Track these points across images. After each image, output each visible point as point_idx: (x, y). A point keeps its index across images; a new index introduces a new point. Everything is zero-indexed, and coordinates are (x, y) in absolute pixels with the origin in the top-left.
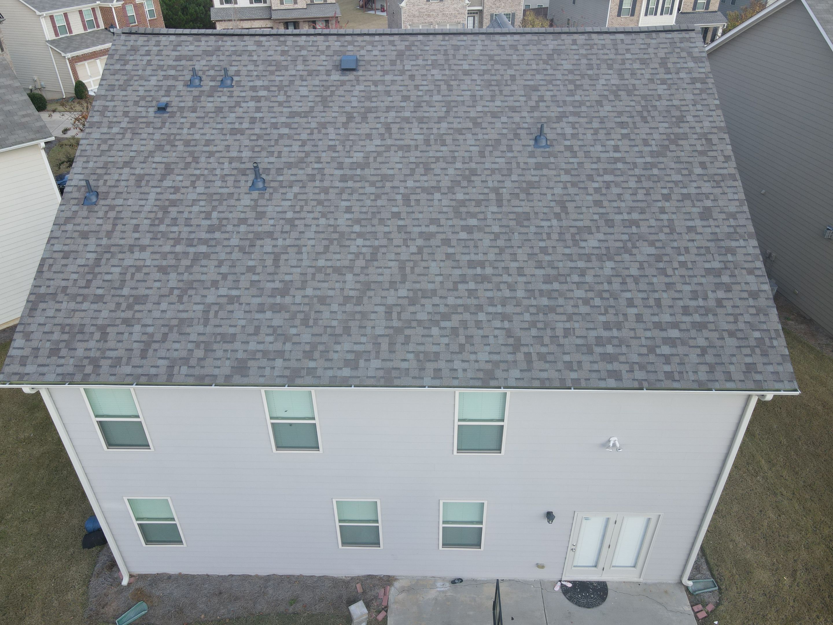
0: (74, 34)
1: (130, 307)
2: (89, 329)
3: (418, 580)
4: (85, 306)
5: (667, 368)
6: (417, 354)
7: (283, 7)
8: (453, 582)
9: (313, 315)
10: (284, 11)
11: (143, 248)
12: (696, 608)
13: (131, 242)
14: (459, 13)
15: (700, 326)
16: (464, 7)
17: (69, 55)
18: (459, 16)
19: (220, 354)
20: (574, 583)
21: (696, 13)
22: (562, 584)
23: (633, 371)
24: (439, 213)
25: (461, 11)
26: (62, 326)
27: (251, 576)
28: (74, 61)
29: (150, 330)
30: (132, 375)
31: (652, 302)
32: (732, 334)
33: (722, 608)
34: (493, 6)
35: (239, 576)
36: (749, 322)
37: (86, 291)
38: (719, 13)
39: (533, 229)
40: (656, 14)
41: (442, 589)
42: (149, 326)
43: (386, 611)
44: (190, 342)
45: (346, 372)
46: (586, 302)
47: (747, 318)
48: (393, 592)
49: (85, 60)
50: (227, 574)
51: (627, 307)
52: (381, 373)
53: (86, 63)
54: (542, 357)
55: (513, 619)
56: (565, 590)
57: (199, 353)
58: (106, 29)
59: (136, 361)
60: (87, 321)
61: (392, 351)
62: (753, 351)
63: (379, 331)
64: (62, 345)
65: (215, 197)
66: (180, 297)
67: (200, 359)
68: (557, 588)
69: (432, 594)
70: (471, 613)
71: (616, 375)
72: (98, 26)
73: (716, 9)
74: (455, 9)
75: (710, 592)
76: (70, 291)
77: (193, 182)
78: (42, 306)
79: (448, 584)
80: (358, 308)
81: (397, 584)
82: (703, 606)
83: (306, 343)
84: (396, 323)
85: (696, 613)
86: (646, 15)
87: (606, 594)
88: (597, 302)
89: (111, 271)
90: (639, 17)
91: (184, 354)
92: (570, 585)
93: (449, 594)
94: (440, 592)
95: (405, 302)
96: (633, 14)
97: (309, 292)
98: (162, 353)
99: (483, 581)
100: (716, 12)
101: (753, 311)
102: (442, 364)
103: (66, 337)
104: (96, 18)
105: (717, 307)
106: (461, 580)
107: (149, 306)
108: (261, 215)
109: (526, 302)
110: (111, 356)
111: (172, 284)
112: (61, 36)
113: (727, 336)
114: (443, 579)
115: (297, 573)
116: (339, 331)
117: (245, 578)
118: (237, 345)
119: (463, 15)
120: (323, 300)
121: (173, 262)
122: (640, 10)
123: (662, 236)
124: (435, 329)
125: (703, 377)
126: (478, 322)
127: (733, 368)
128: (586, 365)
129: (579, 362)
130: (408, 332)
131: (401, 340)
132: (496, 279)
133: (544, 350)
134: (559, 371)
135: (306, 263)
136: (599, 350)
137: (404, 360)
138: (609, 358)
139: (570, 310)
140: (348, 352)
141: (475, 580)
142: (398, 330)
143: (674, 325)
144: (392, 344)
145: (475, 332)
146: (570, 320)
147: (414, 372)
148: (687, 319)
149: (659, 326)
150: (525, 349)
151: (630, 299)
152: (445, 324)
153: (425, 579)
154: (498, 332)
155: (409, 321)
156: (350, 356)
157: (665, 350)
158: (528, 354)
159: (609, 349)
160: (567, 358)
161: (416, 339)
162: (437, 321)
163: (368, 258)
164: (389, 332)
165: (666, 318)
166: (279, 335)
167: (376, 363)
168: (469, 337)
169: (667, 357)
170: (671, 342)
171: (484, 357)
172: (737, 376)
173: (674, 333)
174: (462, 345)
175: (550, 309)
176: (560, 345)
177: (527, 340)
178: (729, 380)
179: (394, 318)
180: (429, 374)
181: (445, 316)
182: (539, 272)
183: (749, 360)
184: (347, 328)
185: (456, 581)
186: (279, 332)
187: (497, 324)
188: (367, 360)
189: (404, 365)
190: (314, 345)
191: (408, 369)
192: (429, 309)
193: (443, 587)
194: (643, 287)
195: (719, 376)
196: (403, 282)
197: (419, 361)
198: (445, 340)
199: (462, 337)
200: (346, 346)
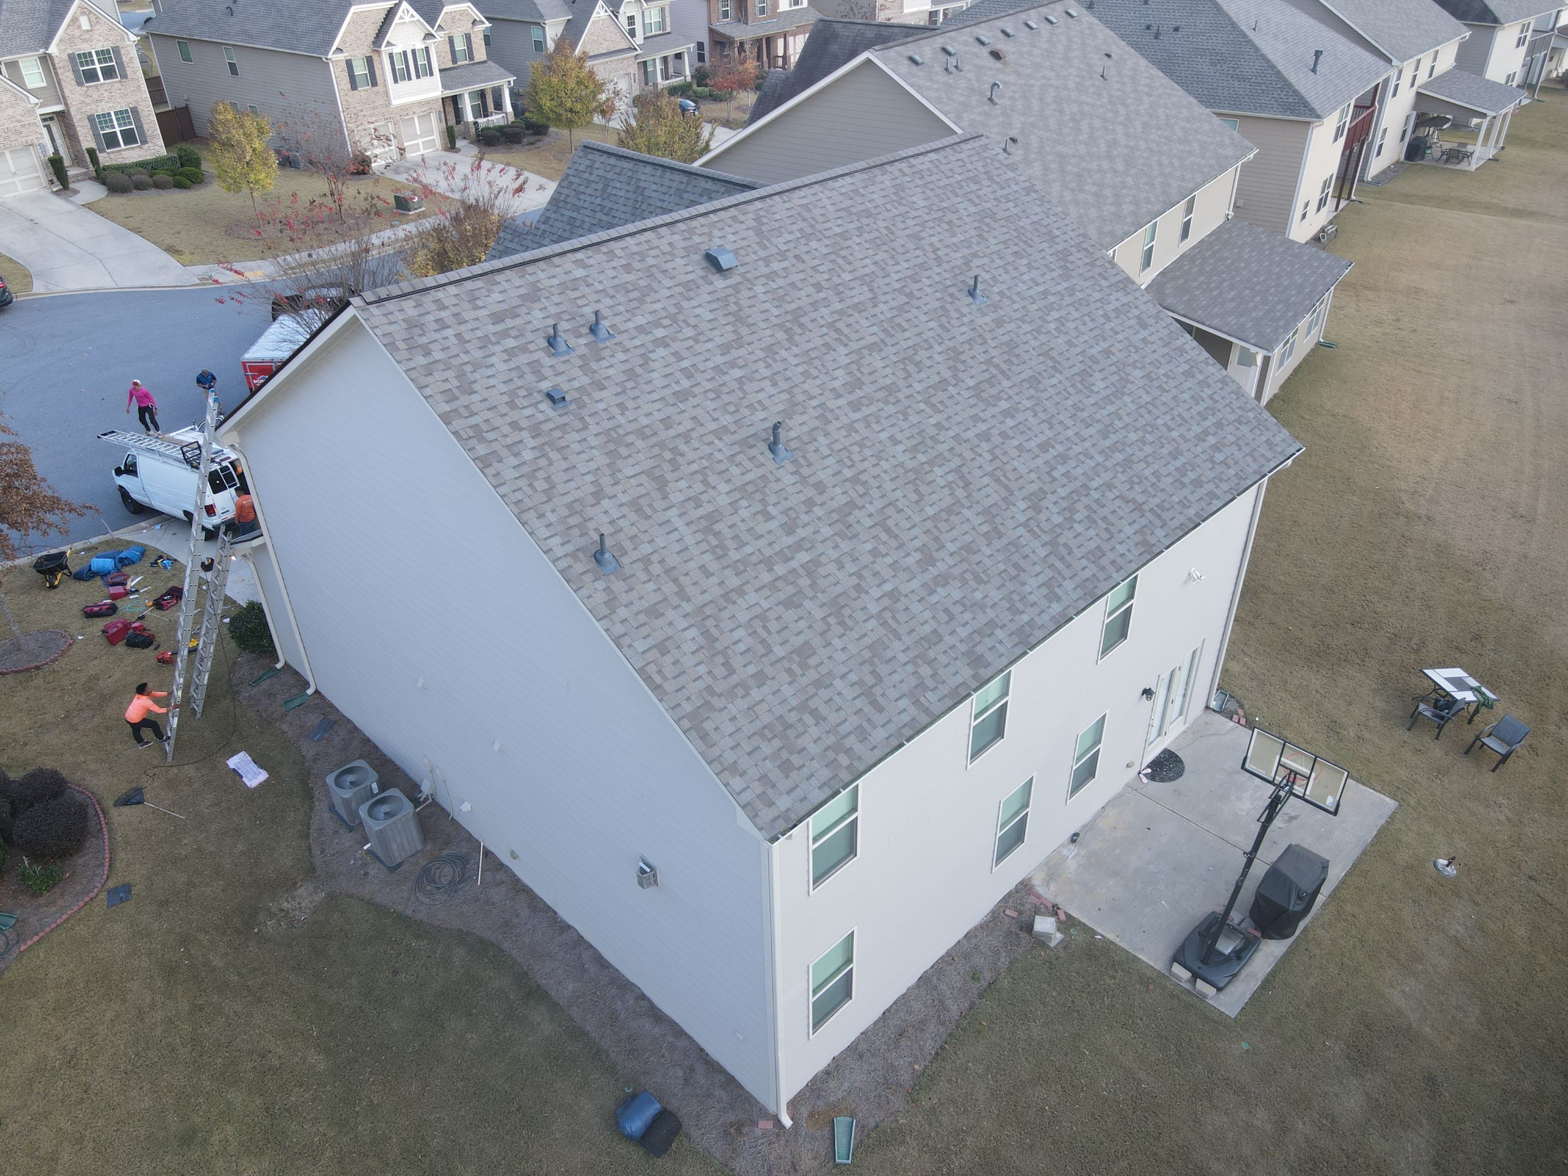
1: (804, 666)
2: (793, 717)
3: (1045, 864)
4: (756, 694)
5: (1232, 472)
6: (1085, 556)
8: (1073, 841)
9: (978, 569)
11: (740, 591)
12: (1235, 719)
13: (719, 591)
14: (24, 126)
16: (31, 112)
18: (25, 131)
19: (943, 659)
20: (1150, 766)
21: (459, 67)
22: (1144, 775)
23: (1218, 487)
24: (970, 407)
25: (26, 120)
26: (759, 733)
29: (853, 677)
30: (891, 735)
31: (1178, 420)
32: (1239, 421)
33: (1246, 707)
34: (87, 100)
36: (1240, 406)
37: (735, 679)
38: (490, 63)
39: (1052, 391)
40: (410, 79)
41: (1073, 854)
42: (847, 674)
43: (1060, 908)
44: (904, 665)
45: (1056, 608)
46: (1143, 441)
47: (1236, 403)
48: (1041, 891)
51: (1169, 432)
52: (1080, 592)
54: (1162, 507)
55: (1149, 829)
56: (1152, 777)
57: (925, 671)
59: (879, 719)
60: (778, 711)
61: (1069, 566)
62: (1260, 430)
63: (1042, 552)
64: (784, 754)
65: (750, 489)
66: (841, 623)
67: (933, 676)
68: (1145, 780)
69: (1072, 865)
70: (1118, 851)
71: (1212, 495)
73: (484, 58)
74: (11, 118)
75: (1228, 701)
76: (720, 687)
77: (705, 482)
78: (708, 726)
79: (1072, 846)
80: (1005, 541)
81: (1036, 882)
82: (1237, 715)
83: (1001, 600)
84: (1046, 538)
85: (1239, 723)
86: (396, 81)
87: (1176, 757)
88: (1150, 438)
89: (736, 639)
90: (385, 86)
91: (913, 681)
92: (1149, 771)
93: (1083, 853)
94: (1074, 857)
95: (1030, 513)
96: (374, 84)
97: (952, 547)
98: (892, 694)
99: (1092, 819)
100: (485, 62)
102: (1111, 555)
103: (777, 743)
105: (1213, 402)
106: (1076, 835)
107: (823, 653)
108: (820, 487)
109: (1109, 464)
110: (848, 731)
111: (819, 614)
113: (1238, 425)
114: (1062, 845)
115: (942, 952)
116: (1013, 572)
118: (949, 640)
119: (33, 128)
120: (969, 548)
121: (790, 590)
122: (383, 74)
123: (1135, 357)
124: (1076, 526)
125: (1255, 466)
126: (1097, 501)
127: (1262, 450)
128: (1190, 497)
129: (1185, 498)
130: (1061, 540)
131: (1064, 551)
132: (1071, 453)
133: (1157, 501)
134: (1181, 513)
135: (917, 519)
136: (1186, 480)
137: (1084, 569)
138: (1198, 483)
139: (1141, 455)
140: (1039, 587)
141: (1084, 826)
142: (1053, 543)
143: (1206, 433)
144: (1062, 559)
145: (1104, 512)
146: (1148, 464)
147: (1102, 576)
148: (1208, 423)
149: (1201, 438)
150: (1146, 507)
151: (1165, 424)
152: (1078, 517)
153: (1049, 859)
154: (1117, 502)
155: (1052, 530)
156: (1044, 591)
157: (1219, 457)
158: (1151, 510)
159: (1192, 475)
160: (1175, 499)
161: (1073, 544)
162: (1071, 517)
163: (962, 484)
164: (1048, 549)
165: (1197, 430)
166: (971, 606)
167: (1069, 585)
168: (1104, 519)
169: (1224, 462)
170: (1216, 448)
171: (1129, 531)
172: (1269, 455)
173: (1212, 440)
174: (1106, 529)
175: (1128, 462)
176: (1162, 490)
177: (1140, 499)
178: (1269, 460)
179: (1039, 533)
180: (1111, 569)
181: (1072, 509)
182: (1092, 431)
183: (1264, 438)
184: (1016, 565)
185: (1074, 838)
186: (968, 604)
187: (1110, 496)
188: (1060, 586)
189: (1088, 573)
190: (1008, 598)
191: (1094, 575)
192: (1055, 509)
193: (1071, 852)
194: (1164, 409)
195: (1262, 461)
196: (1012, 494)
197: (1093, 562)
198: (1092, 532)
199: (1100, 522)
200: (1033, 583)
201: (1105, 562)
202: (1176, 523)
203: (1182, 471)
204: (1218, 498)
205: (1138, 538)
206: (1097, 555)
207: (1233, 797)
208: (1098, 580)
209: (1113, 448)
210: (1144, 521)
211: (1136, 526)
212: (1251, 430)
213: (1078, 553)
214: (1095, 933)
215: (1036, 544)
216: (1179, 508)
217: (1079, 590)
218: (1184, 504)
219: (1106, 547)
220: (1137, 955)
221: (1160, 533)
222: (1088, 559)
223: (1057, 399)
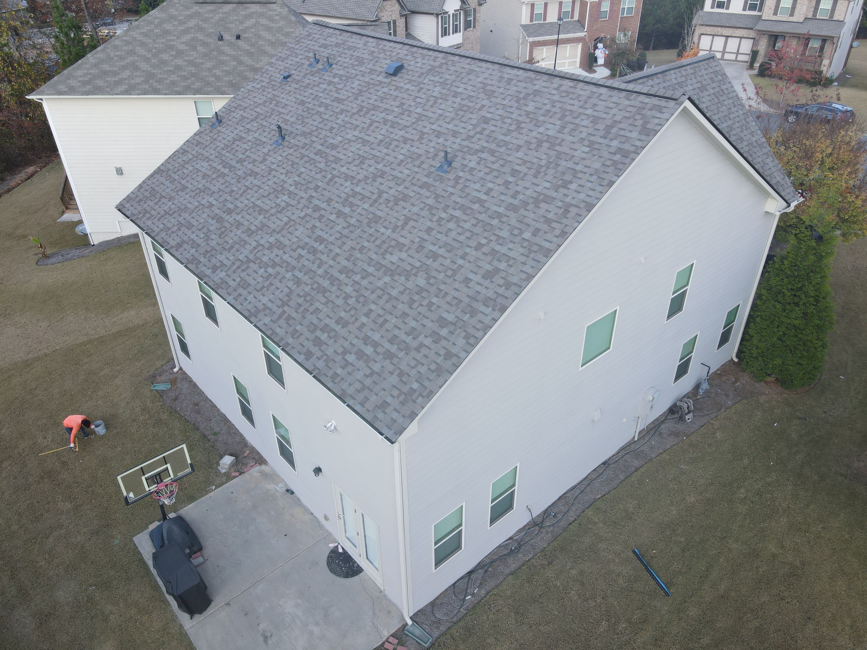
0: (547, 22)
3: (275, 474)
5: (339, 371)
6: (242, 279)
7: (775, 18)
8: (288, 491)
9: (227, 232)
10: (773, 23)
12: (391, 639)
15: (389, 355)
17: (531, 39)
20: (345, 552)
22: (337, 546)
23: (320, 359)
24: (338, 196)
27: (216, 407)
28: (534, 45)
31: (380, 320)
32: (401, 374)
35: (213, 403)
36: (421, 373)
41: (278, 489)
43: (240, 474)
44: (178, 221)
46: (347, 297)
47: (423, 369)
48: (257, 468)
49: (545, 45)
50: (210, 398)
51: (364, 315)
53: (545, 48)
54: (289, 318)
55: (286, 535)
56: (334, 551)
58: (579, 20)
62: (399, 396)
66: (196, 194)
68: (332, 545)
69: (270, 486)
70: (273, 513)
71: (309, 355)
72: (572, 17)
75: (417, 642)
79: (284, 489)
81: (263, 467)
82: (398, 644)
83: (211, 246)
84: (252, 257)
87: (353, 575)
88: (351, 301)
92: (340, 550)
93: (278, 494)
94: (275, 489)
95: (267, 245)
97: (239, 218)
99: (303, 504)
101: (433, 367)
102: (245, 293)
104: (573, 10)
105: (415, 349)
106: (292, 493)
108: (264, 161)
109: (317, 279)
111: (200, 186)
112: (534, 22)
113: (397, 374)
114: (286, 484)
115: (233, 422)
116: (228, 247)
117: (214, 406)
121: (211, 174)
123: (441, 276)
124: (263, 270)
125: (351, 391)
126: (284, 277)
127: (374, 398)
128: (302, 338)
129: (301, 334)
130: (251, 265)
131: (244, 267)
132: (319, 255)
133: (294, 315)
134: (287, 332)
135: (253, 200)
136: (318, 333)
137: (234, 280)
138: (318, 342)
139: (332, 297)
140: (220, 261)
141: (299, 500)
142: (249, 261)
143: (375, 345)
144: (239, 267)
145: (277, 283)
146: (326, 304)
147: (230, 290)
148: (387, 345)
149: (366, 340)
150: (286, 308)
151: (371, 311)
152: (270, 270)
153: (278, 476)
154: (286, 290)
155: (257, 258)
156: (218, 264)
157: (351, 358)
158: (284, 312)
159: (324, 337)
160: (299, 328)
161: (250, 271)
162: (268, 266)
163: (279, 210)
164: (245, 260)
165: (376, 337)
166: (207, 235)
167: (222, 275)
168: (271, 284)
169: (348, 363)
170: (360, 355)
171: (265, 300)
172: (369, 405)
173: (369, 350)
174: (263, 287)
175: (323, 291)
176: (304, 317)
177: (292, 303)
178: (362, 404)
179: (254, 253)
180: (235, 294)
181: (274, 265)
182: (345, 263)
183: (389, 400)
184: (232, 247)
185: (290, 492)
186: (208, 234)
187: (290, 284)
188: (222, 271)
189: (232, 283)
190: (213, 249)
191: (230, 286)
192: (272, 256)
193: (281, 488)
194: (388, 306)
195: (360, 397)
196: (278, 233)
197: (239, 284)
198: (260, 279)
199: (268, 282)
200: (222, 258)
201: (241, 290)
202: (278, 330)
203: (325, 328)
204: (307, 359)
205: (261, 307)
206: (244, 285)
207: (300, 601)
208: (227, 289)
209: (333, 280)
210: (275, 309)
211: (269, 305)
212: (394, 386)
213: (243, 275)
214: (217, 487)
215: (246, 252)
216: (291, 329)
217: (220, 280)
218: (295, 334)
219: (250, 289)
220: (194, 503)
221: (267, 320)
222: (241, 281)
223: (365, 236)
